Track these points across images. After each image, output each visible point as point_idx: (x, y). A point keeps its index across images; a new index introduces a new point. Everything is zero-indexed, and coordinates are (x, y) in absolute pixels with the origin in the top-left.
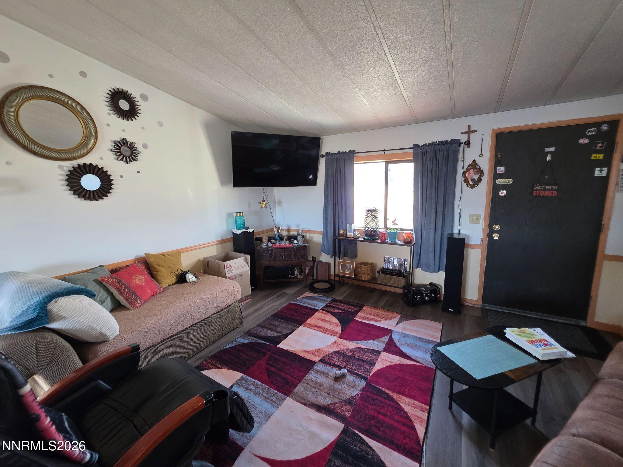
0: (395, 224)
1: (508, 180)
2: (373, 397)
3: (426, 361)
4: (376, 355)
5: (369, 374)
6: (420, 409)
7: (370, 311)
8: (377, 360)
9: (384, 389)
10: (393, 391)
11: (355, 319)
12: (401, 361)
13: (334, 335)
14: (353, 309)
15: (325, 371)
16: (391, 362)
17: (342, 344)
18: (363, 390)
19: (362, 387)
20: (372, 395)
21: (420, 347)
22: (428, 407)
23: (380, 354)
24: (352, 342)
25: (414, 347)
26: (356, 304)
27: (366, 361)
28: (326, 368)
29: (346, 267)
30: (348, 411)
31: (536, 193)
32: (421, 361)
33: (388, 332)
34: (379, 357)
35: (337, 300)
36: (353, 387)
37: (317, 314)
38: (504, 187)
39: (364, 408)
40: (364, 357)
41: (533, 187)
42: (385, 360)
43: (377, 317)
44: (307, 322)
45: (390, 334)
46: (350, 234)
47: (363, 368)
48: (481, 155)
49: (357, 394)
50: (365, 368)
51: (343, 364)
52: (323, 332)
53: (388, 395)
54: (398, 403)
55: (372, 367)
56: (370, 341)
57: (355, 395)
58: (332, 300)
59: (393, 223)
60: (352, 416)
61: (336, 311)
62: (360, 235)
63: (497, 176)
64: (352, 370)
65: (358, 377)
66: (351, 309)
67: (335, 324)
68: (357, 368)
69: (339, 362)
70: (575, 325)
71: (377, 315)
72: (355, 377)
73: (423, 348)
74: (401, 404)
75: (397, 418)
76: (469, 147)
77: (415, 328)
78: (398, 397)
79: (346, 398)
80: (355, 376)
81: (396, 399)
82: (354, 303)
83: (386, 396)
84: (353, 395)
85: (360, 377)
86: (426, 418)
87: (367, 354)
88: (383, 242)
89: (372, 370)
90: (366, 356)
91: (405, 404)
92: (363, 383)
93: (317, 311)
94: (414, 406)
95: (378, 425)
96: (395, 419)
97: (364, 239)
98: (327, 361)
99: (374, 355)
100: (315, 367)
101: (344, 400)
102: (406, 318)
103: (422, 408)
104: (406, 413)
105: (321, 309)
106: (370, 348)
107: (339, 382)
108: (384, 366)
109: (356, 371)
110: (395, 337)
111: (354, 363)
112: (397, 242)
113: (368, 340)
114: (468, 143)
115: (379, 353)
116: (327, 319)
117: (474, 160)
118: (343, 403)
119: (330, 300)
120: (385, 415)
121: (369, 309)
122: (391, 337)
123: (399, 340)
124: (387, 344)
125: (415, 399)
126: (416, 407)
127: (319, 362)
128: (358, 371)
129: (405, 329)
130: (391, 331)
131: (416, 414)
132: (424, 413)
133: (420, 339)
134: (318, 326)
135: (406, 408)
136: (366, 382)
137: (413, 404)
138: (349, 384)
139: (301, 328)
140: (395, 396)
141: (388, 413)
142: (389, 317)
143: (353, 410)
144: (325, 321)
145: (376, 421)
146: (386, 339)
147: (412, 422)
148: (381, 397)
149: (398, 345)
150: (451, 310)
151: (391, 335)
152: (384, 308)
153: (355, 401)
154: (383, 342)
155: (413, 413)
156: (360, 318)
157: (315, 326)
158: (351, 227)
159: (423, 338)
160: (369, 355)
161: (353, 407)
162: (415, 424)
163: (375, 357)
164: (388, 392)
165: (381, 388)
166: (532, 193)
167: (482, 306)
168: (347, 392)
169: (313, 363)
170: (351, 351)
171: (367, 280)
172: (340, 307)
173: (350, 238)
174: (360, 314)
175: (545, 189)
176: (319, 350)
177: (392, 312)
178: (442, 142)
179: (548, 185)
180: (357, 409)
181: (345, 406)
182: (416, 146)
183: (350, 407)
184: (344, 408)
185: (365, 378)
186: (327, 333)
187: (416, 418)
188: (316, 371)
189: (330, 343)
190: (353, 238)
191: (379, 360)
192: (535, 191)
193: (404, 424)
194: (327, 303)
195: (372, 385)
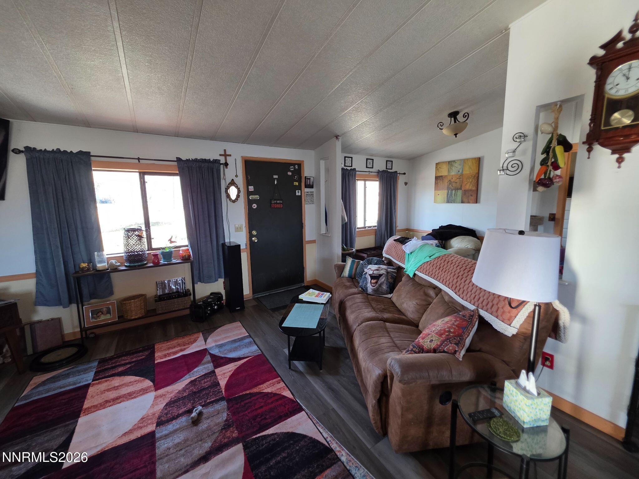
0: (171, 242)
1: (256, 196)
2: (241, 405)
3: (252, 352)
4: (213, 376)
5: (221, 393)
6: (277, 383)
7: (166, 346)
8: (216, 378)
9: (244, 393)
10: (251, 388)
11: (156, 362)
12: (236, 364)
13: (147, 392)
14: (143, 356)
15: (175, 428)
16: (230, 371)
17: (168, 392)
18: (229, 408)
19: (226, 407)
20: (239, 404)
21: (239, 346)
22: (280, 378)
23: (215, 372)
24: (177, 383)
25: (235, 349)
26: (141, 349)
27: (208, 387)
28: (174, 425)
29: (101, 312)
30: (233, 432)
31: (273, 205)
32: (249, 355)
33: (204, 352)
34: (217, 375)
35: (107, 358)
36: (218, 414)
37: (91, 390)
38: (255, 201)
39: (243, 418)
40: (203, 385)
41: (271, 202)
42: (224, 374)
43: (180, 346)
44: (85, 406)
45: (207, 353)
46: (100, 266)
47: (211, 394)
48: (236, 176)
49: (228, 415)
50: (213, 392)
51: (189, 406)
52: (128, 399)
53: (250, 394)
54: (261, 392)
55: (219, 387)
56: (195, 370)
57: (227, 417)
58: (99, 363)
59: (170, 242)
60: (240, 432)
61: (120, 369)
62: (120, 264)
63: (249, 193)
64: (203, 403)
65: (214, 403)
66: (142, 356)
67: (135, 381)
68: (206, 397)
69: (182, 409)
70: (299, 288)
71: (179, 345)
72: (212, 406)
73: (242, 345)
74: (264, 391)
75: (270, 401)
76: (227, 168)
77: (223, 336)
78: (257, 388)
79: (222, 426)
80: (211, 404)
81: (257, 391)
82: (137, 349)
83: (249, 396)
84: (225, 419)
85: (217, 401)
86: (284, 385)
87: (203, 381)
88: (157, 264)
89: (221, 389)
90: (204, 384)
91: (266, 389)
92: (224, 404)
93: (87, 386)
94: (272, 385)
95: (263, 417)
96: (269, 403)
97: (126, 266)
98: (166, 419)
99: (210, 377)
100: (158, 435)
101: (222, 429)
102: (209, 332)
103: (277, 381)
104: (271, 393)
105: (93, 381)
106: (201, 375)
107: (200, 423)
108: (227, 379)
109: (208, 401)
110: (215, 352)
111: (199, 396)
112: (174, 261)
113: (193, 370)
114: (226, 164)
115: (213, 372)
116: (117, 385)
117: (233, 180)
118: (224, 431)
119: (96, 364)
120: (262, 407)
121: (163, 345)
122: (210, 354)
123: (220, 351)
124: (213, 361)
125: (268, 381)
126: (274, 384)
127: (158, 427)
128: (210, 400)
129: (216, 341)
130: (205, 350)
131: (278, 388)
132: (281, 384)
133: (235, 341)
134: (112, 399)
135: (269, 390)
136: (225, 401)
137: (270, 384)
138: (212, 415)
139: (82, 420)
140: (255, 390)
141: (262, 404)
142: (192, 340)
143: (237, 428)
144: (116, 388)
145: (259, 417)
146: (208, 358)
147: (280, 394)
148: (246, 399)
149: (223, 356)
150: (238, 308)
151: (209, 352)
152: (178, 335)
153: (230, 421)
154: (208, 362)
155: (276, 389)
156: (162, 359)
157: (107, 402)
158: (101, 256)
159: (236, 339)
160: (206, 380)
161: (234, 427)
162: (282, 394)
163: (213, 378)
164: (248, 392)
165: (241, 394)
166: (271, 206)
167: (253, 297)
168: (218, 421)
169: (152, 434)
170: (185, 391)
171: (141, 316)
172: (123, 362)
173: (104, 270)
174: (157, 355)
175: (277, 203)
176: (142, 419)
177: (190, 335)
178: (205, 159)
179: (278, 200)
180: (238, 424)
181: (227, 432)
182: (179, 160)
183: (231, 429)
184: (228, 434)
185: (222, 399)
186: (135, 397)
187: (279, 390)
188: (165, 437)
189: (151, 402)
190: (108, 269)
191: (219, 377)
192: (272, 205)
193: (277, 400)
194: (94, 370)
195: (231, 398)
